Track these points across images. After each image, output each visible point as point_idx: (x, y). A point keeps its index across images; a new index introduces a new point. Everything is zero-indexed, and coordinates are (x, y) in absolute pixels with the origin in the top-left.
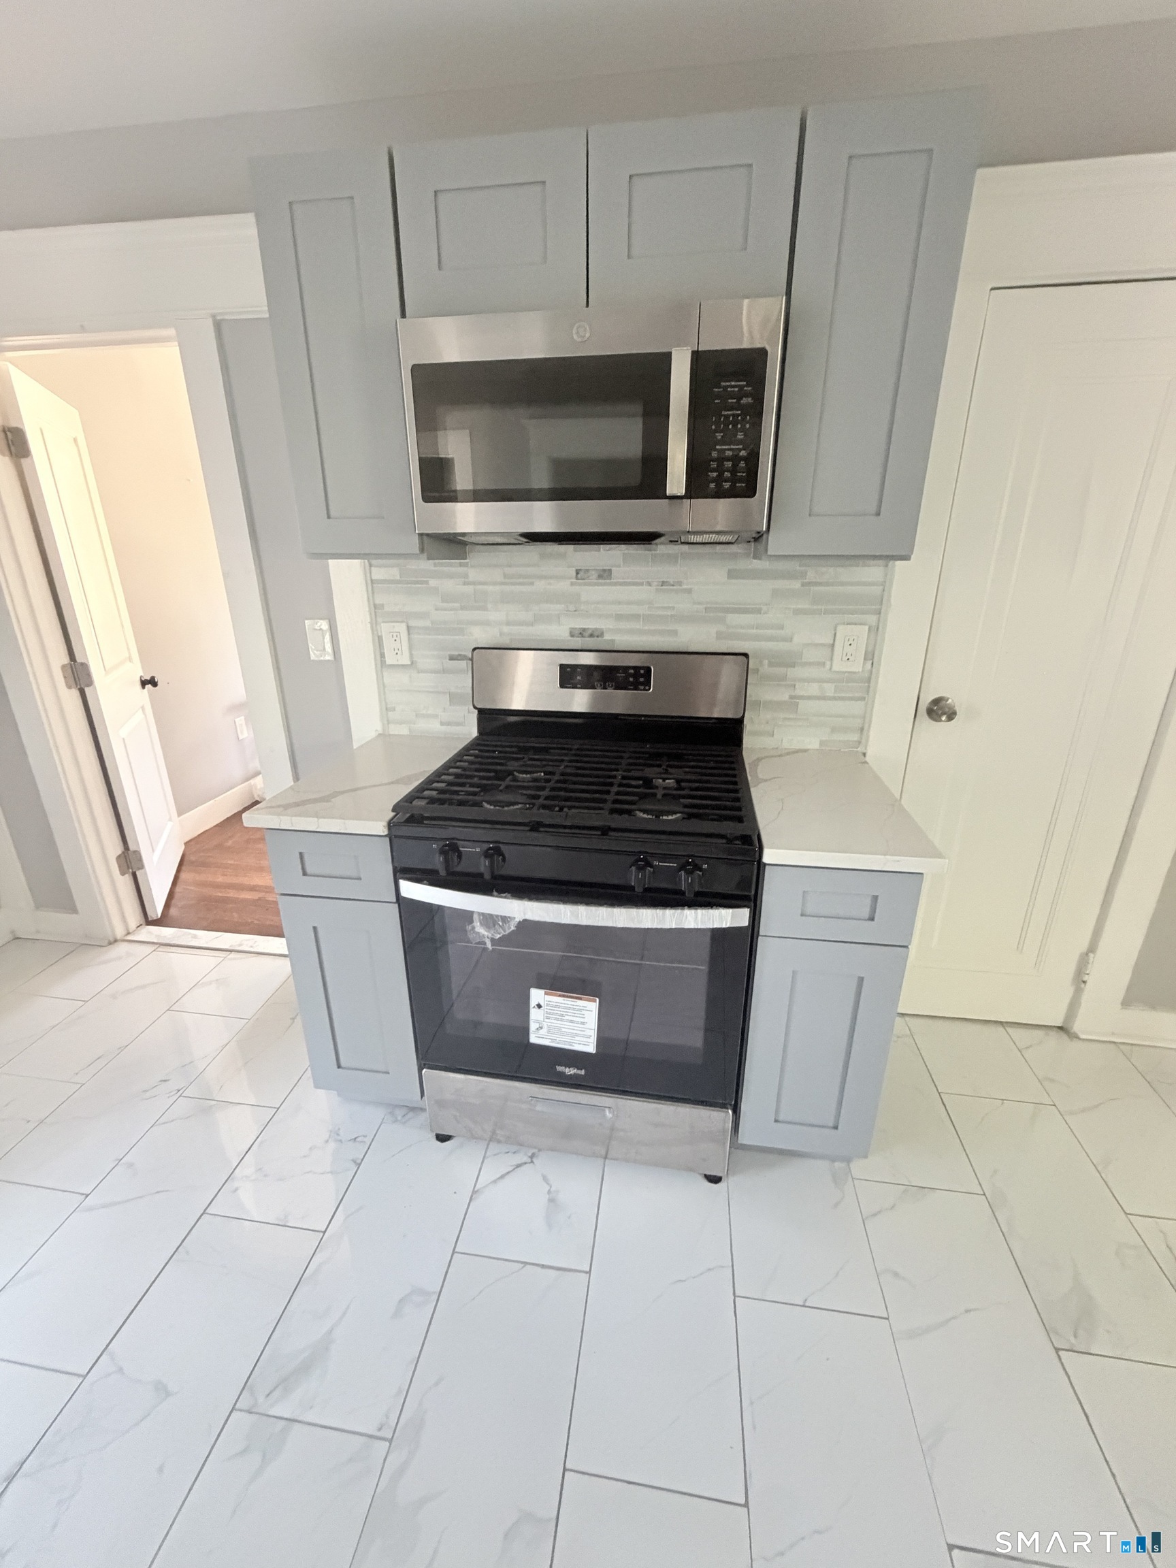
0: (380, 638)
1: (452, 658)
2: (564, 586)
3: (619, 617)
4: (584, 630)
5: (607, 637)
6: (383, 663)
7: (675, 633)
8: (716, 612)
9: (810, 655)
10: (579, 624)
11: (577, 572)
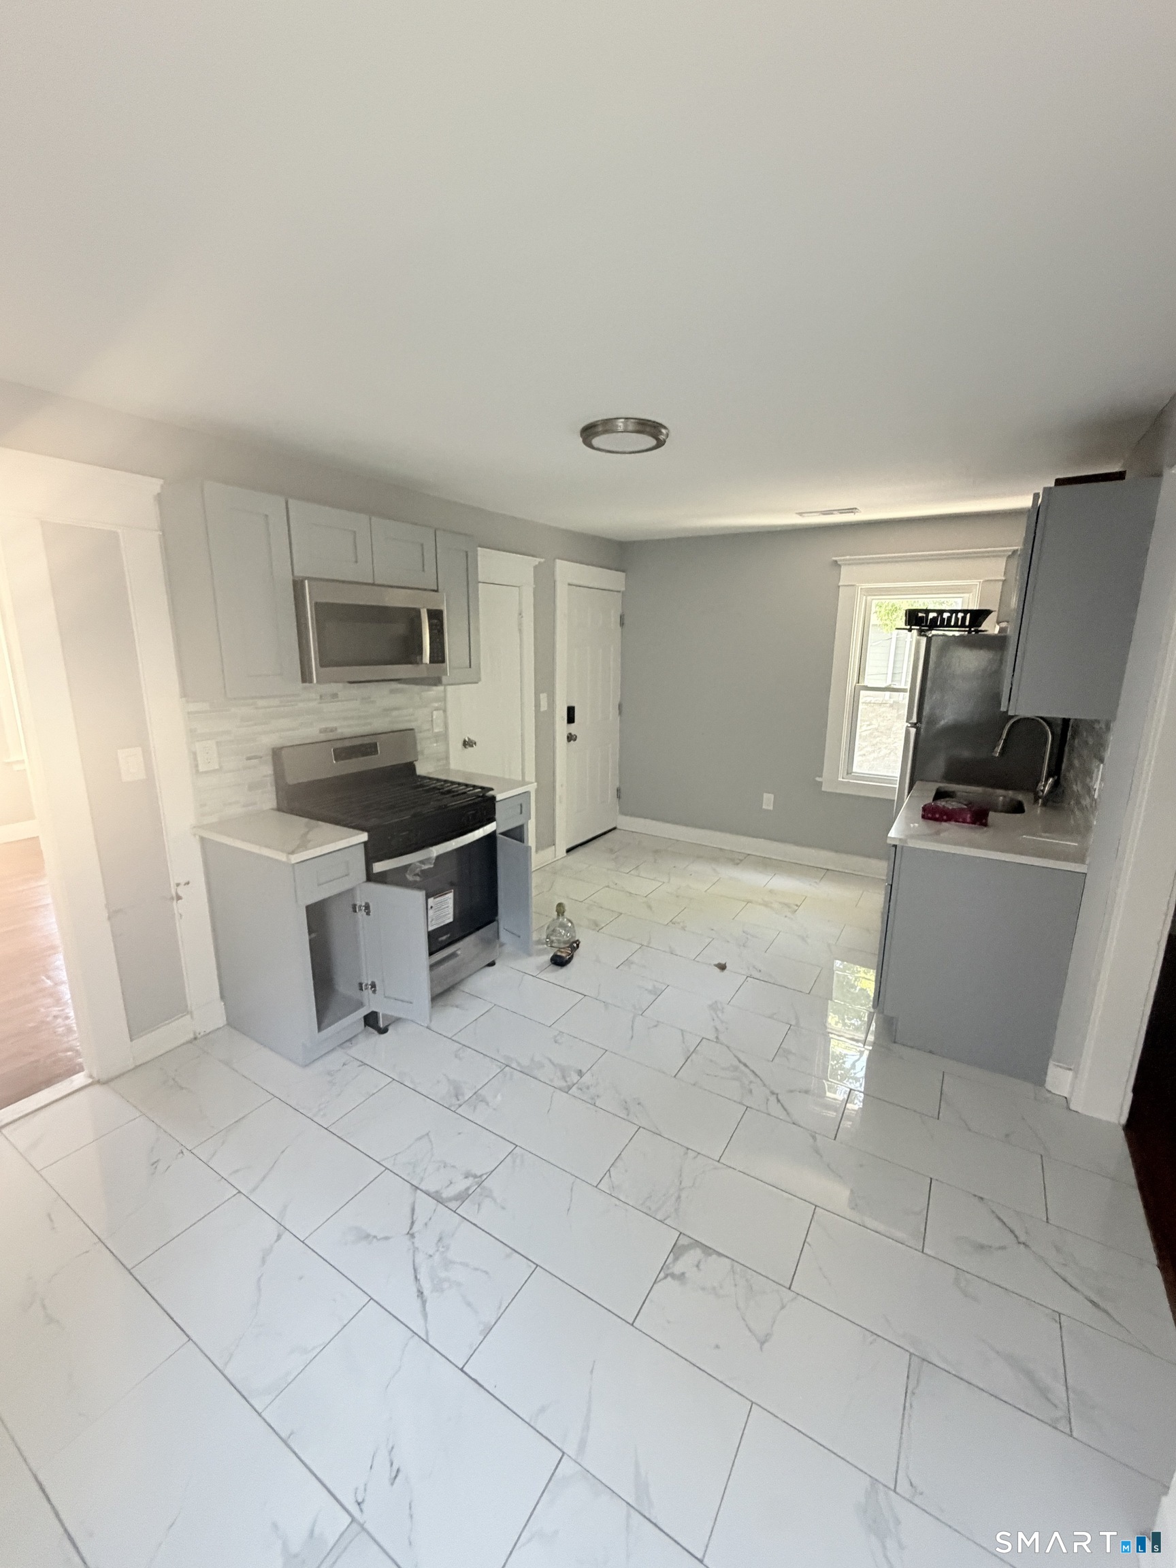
0: (195, 754)
1: (249, 759)
2: (312, 704)
3: (345, 719)
4: (326, 728)
5: (339, 731)
6: (197, 771)
7: (370, 724)
8: (387, 711)
9: (426, 726)
10: (323, 726)
11: (321, 697)
